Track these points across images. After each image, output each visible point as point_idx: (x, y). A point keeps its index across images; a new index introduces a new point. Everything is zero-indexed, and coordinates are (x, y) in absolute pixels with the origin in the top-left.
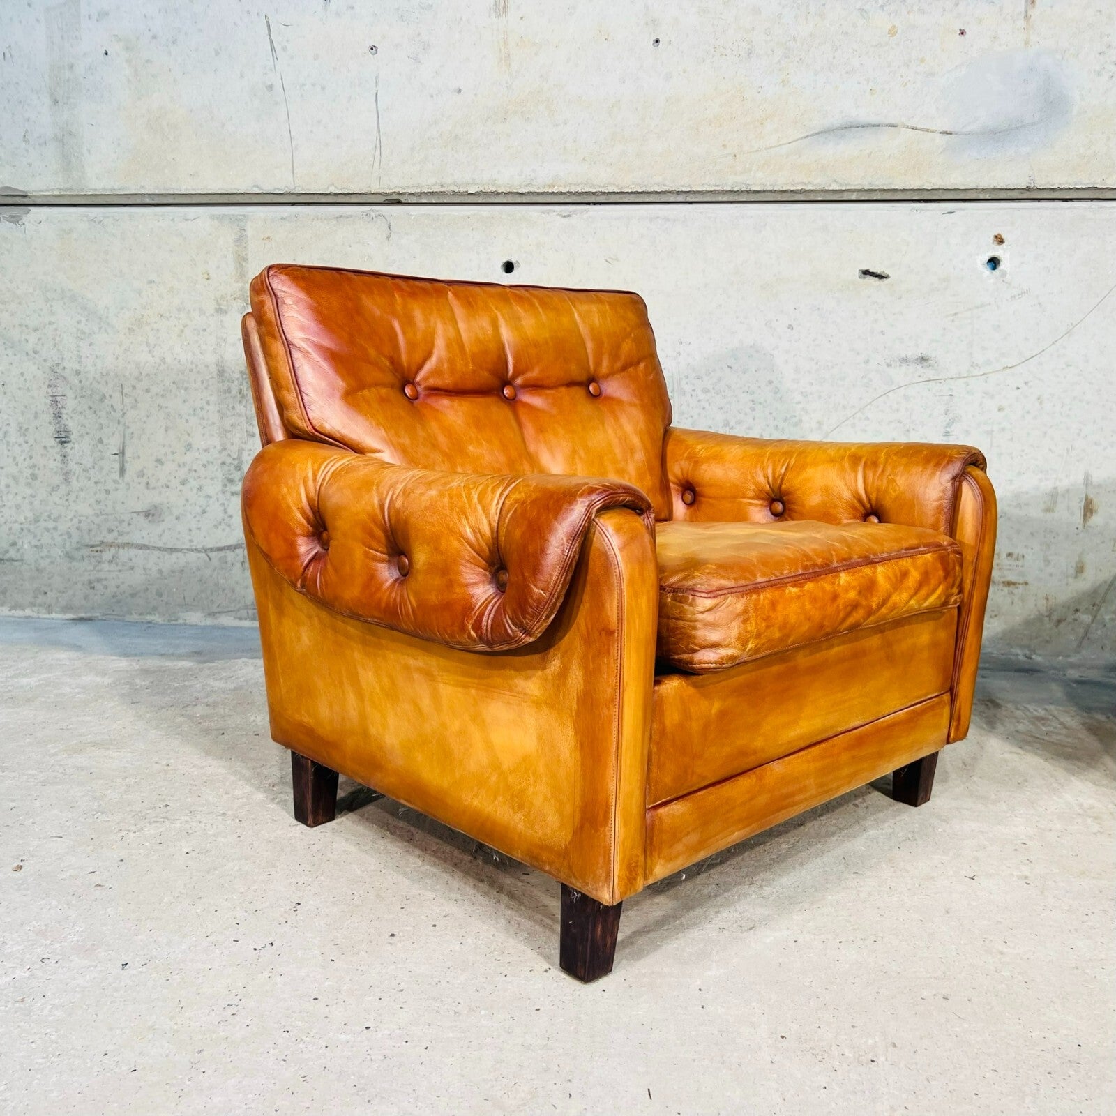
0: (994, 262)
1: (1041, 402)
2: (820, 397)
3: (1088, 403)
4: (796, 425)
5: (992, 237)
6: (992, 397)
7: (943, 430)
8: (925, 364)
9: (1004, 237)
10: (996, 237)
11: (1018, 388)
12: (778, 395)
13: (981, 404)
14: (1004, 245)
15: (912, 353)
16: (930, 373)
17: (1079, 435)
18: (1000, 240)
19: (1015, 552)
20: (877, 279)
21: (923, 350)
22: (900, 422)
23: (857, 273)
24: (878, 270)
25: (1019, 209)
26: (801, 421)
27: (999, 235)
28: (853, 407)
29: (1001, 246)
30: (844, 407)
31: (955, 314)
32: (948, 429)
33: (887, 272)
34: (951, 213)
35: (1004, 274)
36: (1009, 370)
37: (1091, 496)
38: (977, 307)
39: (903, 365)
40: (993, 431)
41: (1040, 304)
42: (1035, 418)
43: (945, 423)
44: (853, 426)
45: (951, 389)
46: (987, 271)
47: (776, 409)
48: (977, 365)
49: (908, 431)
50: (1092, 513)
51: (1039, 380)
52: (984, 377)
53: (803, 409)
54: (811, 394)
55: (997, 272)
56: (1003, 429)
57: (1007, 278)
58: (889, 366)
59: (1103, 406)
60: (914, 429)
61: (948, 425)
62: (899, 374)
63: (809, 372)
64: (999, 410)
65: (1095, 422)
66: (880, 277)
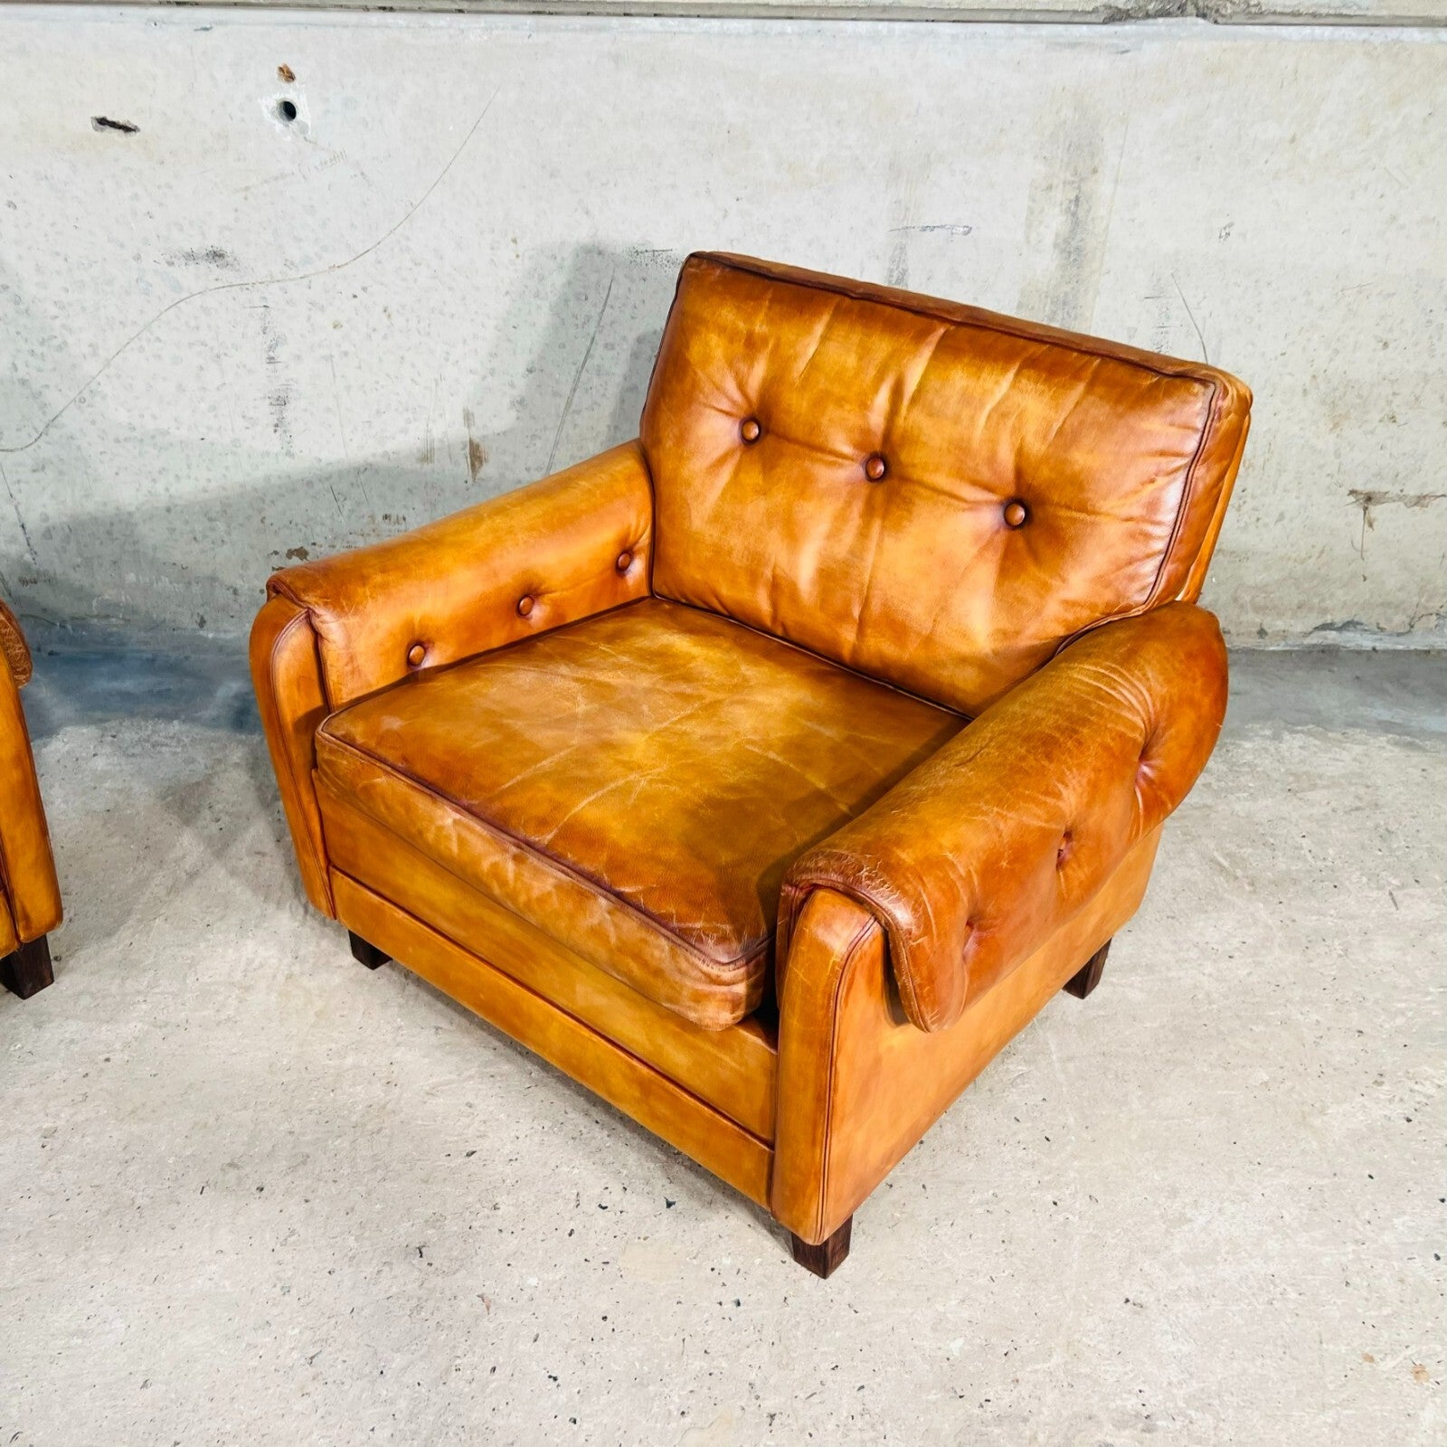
0: (289, 110)
1: (389, 316)
2: (83, 309)
3: (452, 316)
4: (60, 348)
5: (276, 70)
6: (322, 309)
7: (265, 356)
8: (220, 262)
9: (293, 69)
10: (281, 69)
11: (355, 296)
12: (22, 307)
13: (309, 318)
14: (296, 82)
15: (199, 244)
16: (228, 275)
17: (447, 360)
18: (290, 77)
19: (394, 513)
20: (121, 132)
21: (214, 241)
22: (204, 344)
23: (90, 126)
24: (121, 120)
25: (306, 25)
26: (65, 343)
27: (286, 66)
28: (134, 323)
29: (291, 84)
30: (121, 323)
31: (247, 188)
32: (271, 354)
33: (133, 122)
34: (206, 29)
35: (304, 129)
36: (337, 270)
37: (476, 441)
38: (276, 179)
39: (190, 263)
40: (332, 356)
41: (362, 174)
42: (385, 337)
43: (265, 346)
44: (141, 349)
45: (264, 298)
46: (279, 124)
47: (25, 326)
48: (292, 263)
49: (218, 357)
50: (481, 463)
51: (382, 284)
52: (305, 281)
53: (64, 326)
54: (70, 304)
55: (293, 124)
56: (346, 354)
57: (310, 135)
58: (171, 264)
59: (472, 320)
60: (226, 355)
61: (271, 348)
62: (189, 276)
63: (58, 273)
64: (335, 327)
65: (465, 341)
66: (126, 129)
